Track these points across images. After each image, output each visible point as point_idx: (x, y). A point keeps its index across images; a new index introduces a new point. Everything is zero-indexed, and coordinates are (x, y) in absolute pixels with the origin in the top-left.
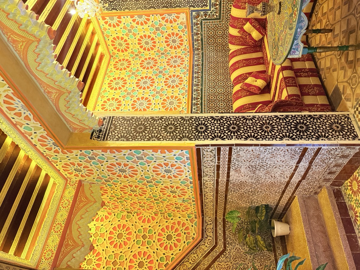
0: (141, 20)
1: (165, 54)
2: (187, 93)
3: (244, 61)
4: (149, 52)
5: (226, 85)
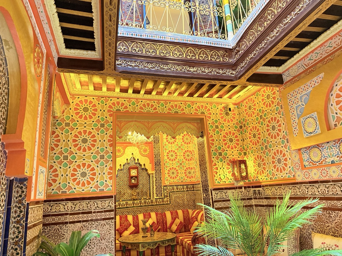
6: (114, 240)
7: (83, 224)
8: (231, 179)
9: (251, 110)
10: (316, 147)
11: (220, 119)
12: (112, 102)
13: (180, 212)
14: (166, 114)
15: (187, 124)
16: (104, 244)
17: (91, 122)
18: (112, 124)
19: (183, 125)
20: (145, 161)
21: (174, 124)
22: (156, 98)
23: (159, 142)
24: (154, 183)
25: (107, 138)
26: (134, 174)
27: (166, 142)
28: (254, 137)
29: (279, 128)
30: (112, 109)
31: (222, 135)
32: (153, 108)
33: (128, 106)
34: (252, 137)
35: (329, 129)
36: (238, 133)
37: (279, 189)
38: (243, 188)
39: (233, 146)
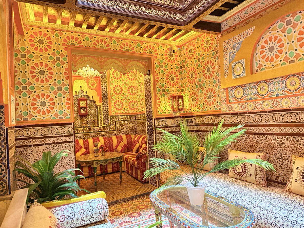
6: (74, 158)
7: (46, 147)
8: (170, 111)
9: (192, 53)
10: (240, 87)
11: (165, 59)
12: (66, 35)
13: (124, 137)
14: (118, 51)
15: (137, 62)
16: (66, 162)
17: (47, 55)
18: (67, 57)
19: (133, 63)
20: (93, 94)
21: (125, 62)
22: (109, 35)
23: (106, 77)
24: (102, 113)
25: (63, 71)
26: (83, 105)
27: (112, 77)
28: (192, 77)
29: (213, 70)
30: (66, 43)
31: (166, 74)
32: (106, 45)
33: (82, 41)
34: (190, 76)
35: (252, 73)
36: (179, 73)
37: (207, 118)
38: (179, 117)
39: (174, 84)
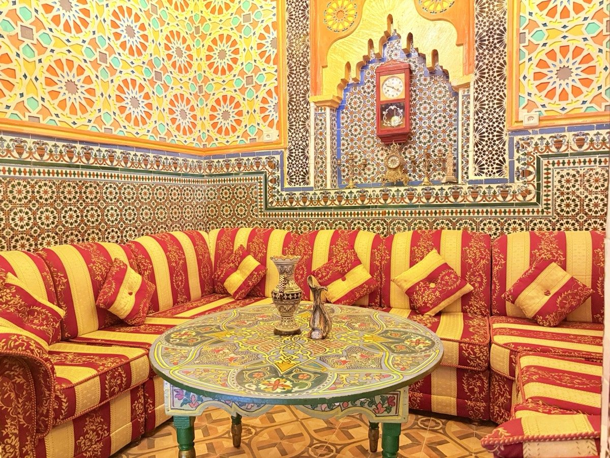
0: (267, 43)
1: (201, 95)
2: (103, 131)
3: (181, 262)
4: (204, 58)
5: (127, 227)
20: (437, 39)
26: (395, 91)
